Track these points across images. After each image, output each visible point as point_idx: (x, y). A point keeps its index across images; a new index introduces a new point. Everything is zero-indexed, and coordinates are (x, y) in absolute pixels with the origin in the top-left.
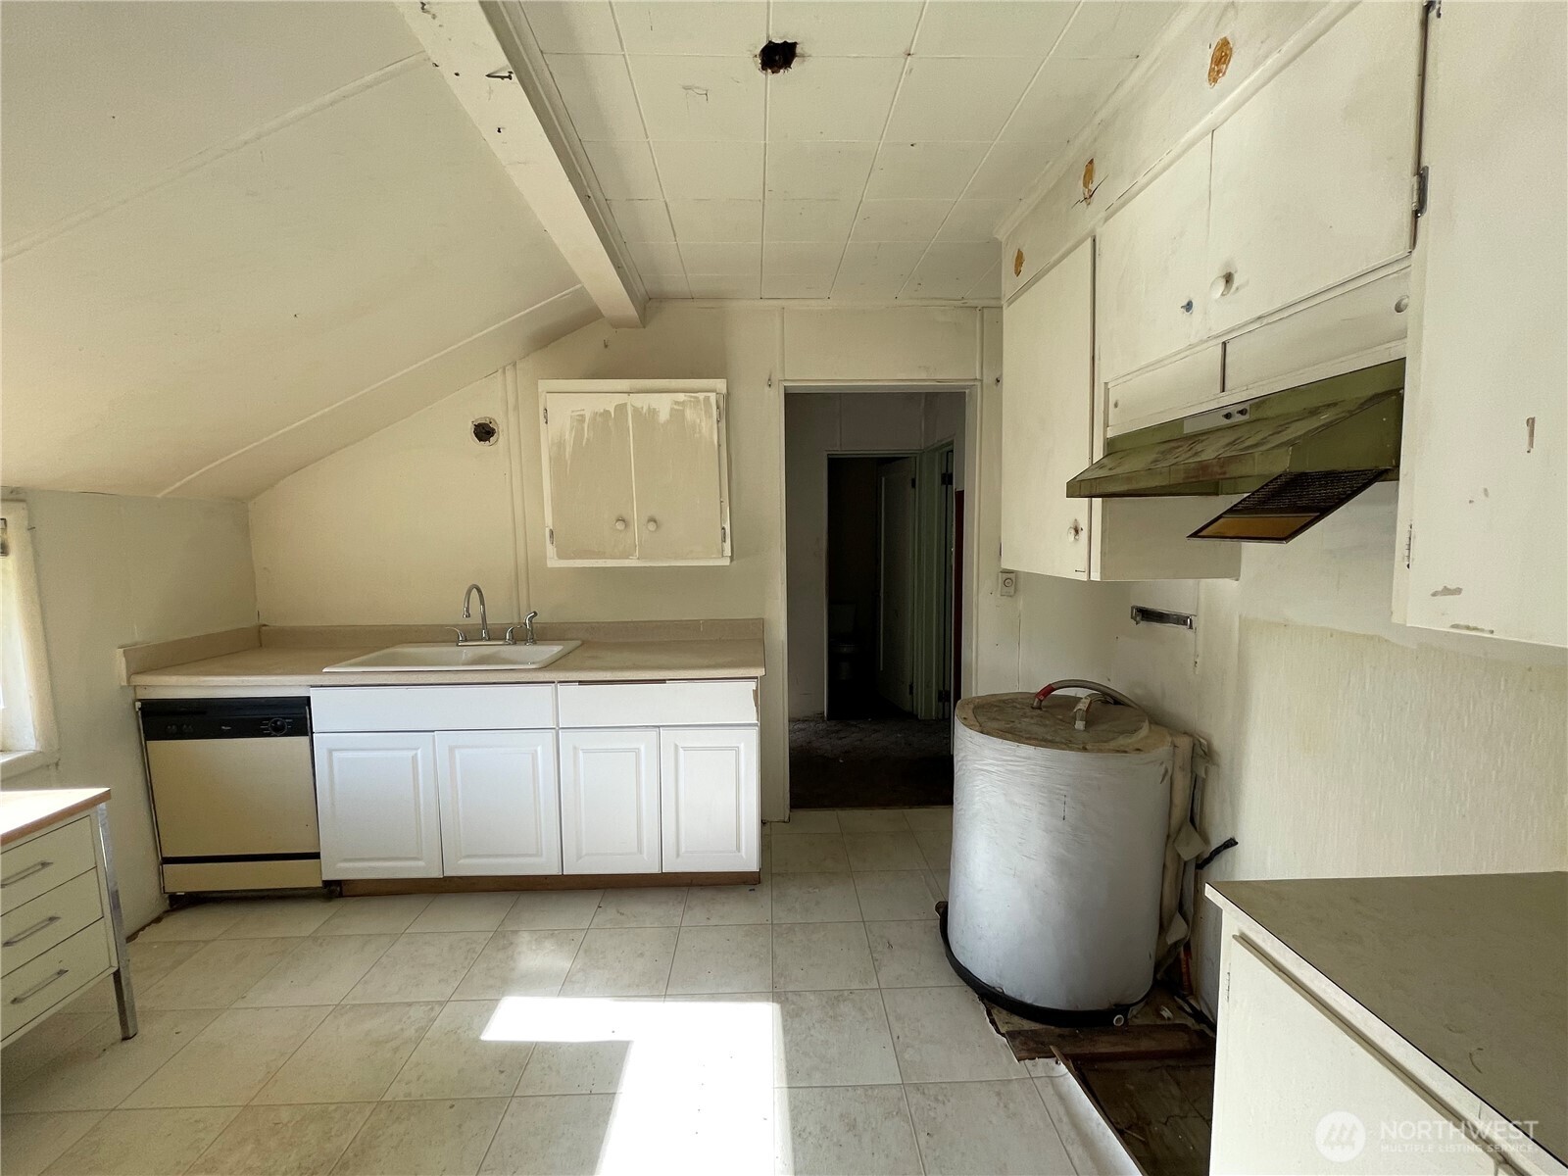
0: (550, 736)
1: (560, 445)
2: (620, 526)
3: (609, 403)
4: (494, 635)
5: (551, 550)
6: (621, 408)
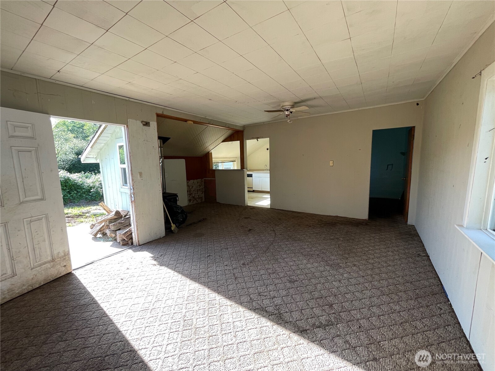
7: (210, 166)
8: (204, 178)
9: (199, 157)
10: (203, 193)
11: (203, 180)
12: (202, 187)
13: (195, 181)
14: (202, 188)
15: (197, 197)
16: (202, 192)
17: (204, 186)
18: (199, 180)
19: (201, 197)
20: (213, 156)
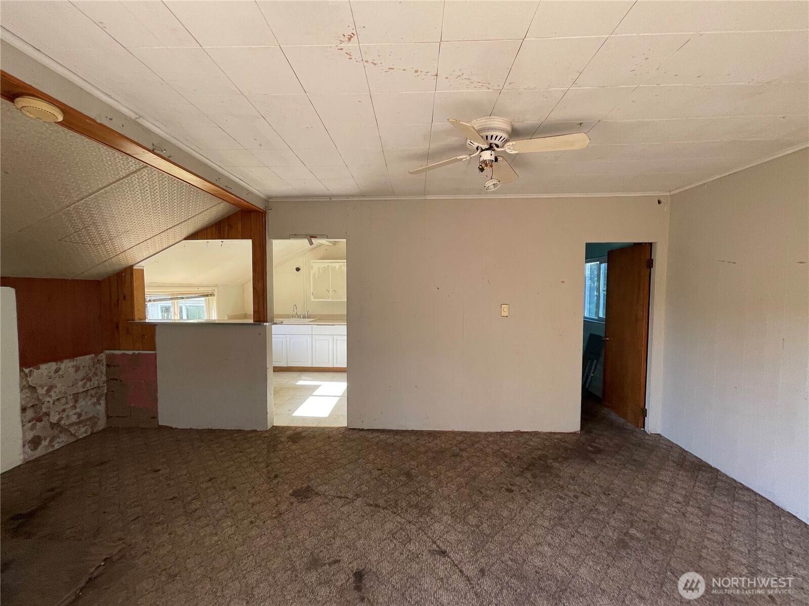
0: (311, 336)
1: (315, 273)
2: (327, 292)
3: (326, 265)
4: (299, 317)
5: (312, 297)
6: (328, 266)
7: (136, 313)
8: (108, 352)
9: (86, 281)
10: (103, 402)
11: (103, 356)
12: (95, 382)
13: (67, 365)
14: (96, 385)
15: (74, 419)
16: (95, 400)
17: (104, 378)
18: (85, 360)
19: (93, 417)
20: (147, 279)
